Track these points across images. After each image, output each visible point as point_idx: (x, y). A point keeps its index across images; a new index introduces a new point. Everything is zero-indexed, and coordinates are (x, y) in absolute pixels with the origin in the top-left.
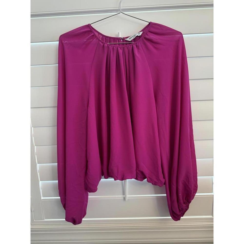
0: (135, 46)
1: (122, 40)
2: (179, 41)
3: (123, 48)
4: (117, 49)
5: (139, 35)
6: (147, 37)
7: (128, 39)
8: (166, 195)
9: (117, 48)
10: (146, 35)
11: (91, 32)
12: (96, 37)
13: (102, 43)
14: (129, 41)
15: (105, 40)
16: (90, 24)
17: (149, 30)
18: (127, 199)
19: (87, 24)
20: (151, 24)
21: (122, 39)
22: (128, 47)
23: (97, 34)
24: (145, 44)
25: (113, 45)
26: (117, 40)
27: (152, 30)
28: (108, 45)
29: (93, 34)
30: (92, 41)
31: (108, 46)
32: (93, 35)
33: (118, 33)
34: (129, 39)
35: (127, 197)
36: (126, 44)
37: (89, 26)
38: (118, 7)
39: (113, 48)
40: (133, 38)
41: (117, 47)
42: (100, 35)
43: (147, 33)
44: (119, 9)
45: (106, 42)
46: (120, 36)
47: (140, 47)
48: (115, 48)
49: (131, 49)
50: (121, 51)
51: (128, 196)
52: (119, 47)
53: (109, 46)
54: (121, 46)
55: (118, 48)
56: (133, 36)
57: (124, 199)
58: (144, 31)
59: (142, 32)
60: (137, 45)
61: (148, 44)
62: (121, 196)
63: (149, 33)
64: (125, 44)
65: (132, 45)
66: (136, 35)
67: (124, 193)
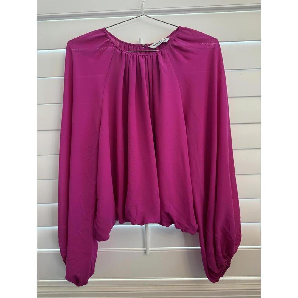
0: (160, 54)
1: (144, 48)
2: (214, 49)
3: (145, 56)
4: (137, 58)
5: (165, 42)
6: (176, 44)
7: (151, 47)
8: (200, 247)
9: (139, 57)
10: (174, 42)
11: (107, 37)
12: (112, 43)
13: (120, 50)
14: (153, 49)
15: (123, 47)
16: (106, 27)
17: (178, 36)
18: (148, 253)
19: (102, 28)
20: (179, 28)
21: (144, 46)
22: (151, 56)
23: (113, 40)
24: (172, 52)
25: (134, 53)
26: (138, 48)
27: (182, 35)
28: (127, 52)
29: (108, 40)
31: (127, 54)
33: (140, 39)
34: (153, 46)
35: (150, 250)
36: (150, 52)
37: (104, 30)
38: (140, 8)
39: (133, 57)
40: (158, 45)
41: (138, 56)
42: (117, 42)
43: (176, 40)
44: (141, 11)
45: (124, 49)
46: (143, 42)
47: (167, 56)
48: (135, 56)
49: (155, 58)
50: (142, 61)
51: (150, 248)
52: (141, 56)
53: (128, 55)
54: (143, 54)
55: (140, 57)
56: (158, 43)
57: (145, 252)
58: (171, 37)
59: (169, 38)
60: (163, 53)
61: (176, 52)
62: (141, 249)
63: (177, 40)
64: (148, 53)
65: (157, 53)
66: (161, 41)
67: (145, 245)
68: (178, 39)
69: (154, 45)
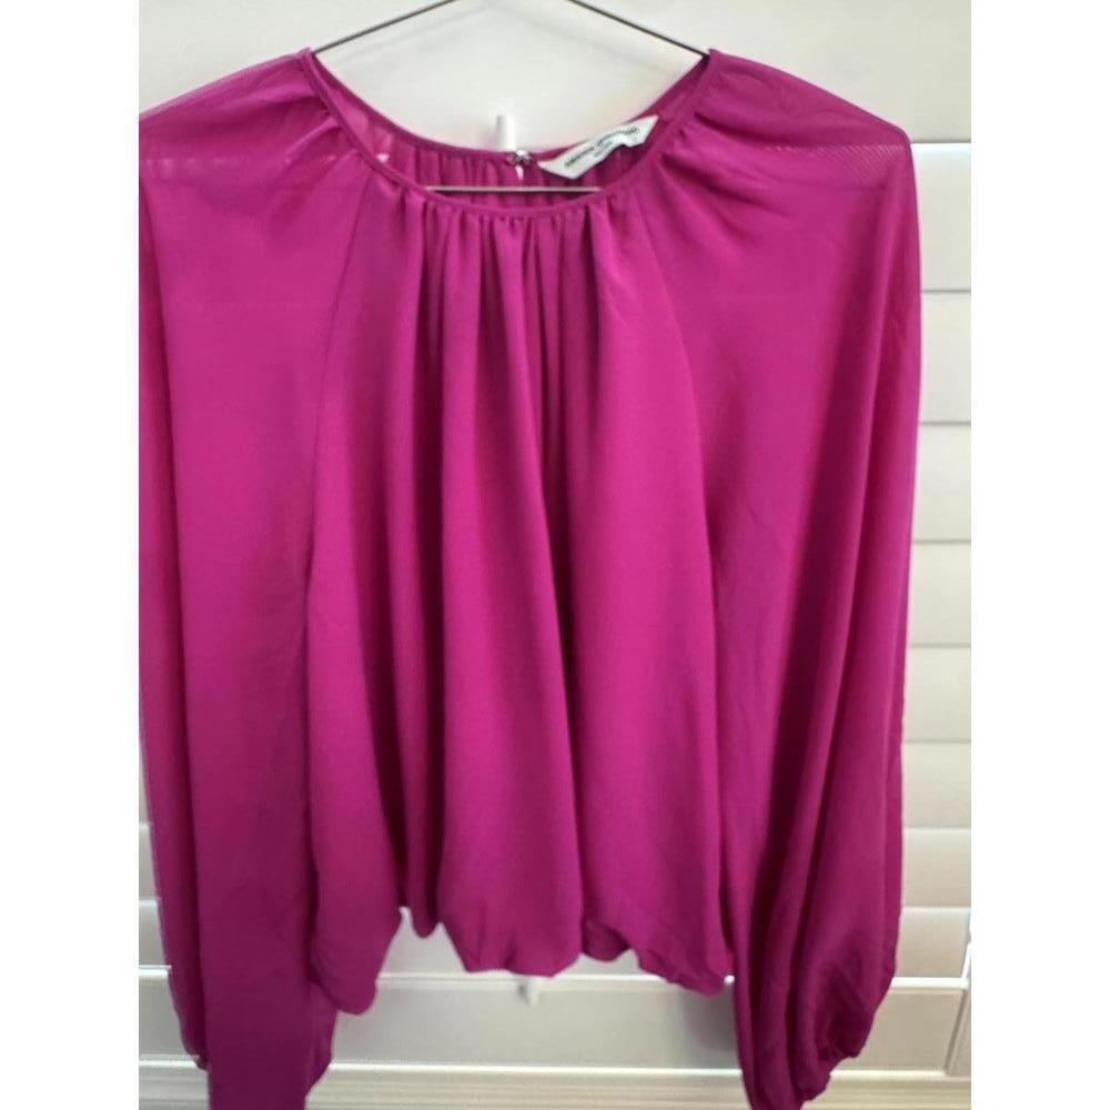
0: (601, 215)
1: (519, 170)
2: (883, 187)
3: (526, 221)
4: (486, 228)
5: (629, 141)
6: (681, 152)
7: (557, 167)
9: (491, 224)
10: (677, 143)
11: (323, 106)
12: (352, 141)
13: (395, 184)
14: (567, 181)
15: (411, 162)
16: (313, 49)
17: (701, 110)
19: (293, 49)
20: (710, 64)
21: (522, 162)
22: (558, 219)
23: (356, 120)
24: (666, 202)
25: (465, 202)
26: (491, 169)
27: (721, 105)
28: (428, 196)
29: (331, 122)
30: (334, 163)
31: (431, 204)
32: (333, 132)
33: (499, 120)
34: (568, 165)
36: (549, 195)
37: (304, 66)
39: (463, 224)
40: (591, 160)
41: (486, 219)
42: (381, 132)
43: (686, 130)
45: (419, 180)
46: (514, 141)
47: (637, 223)
48: (473, 221)
49: (575, 232)
50: (510, 247)
52: (503, 219)
53: (435, 211)
54: (515, 210)
55: (498, 225)
56: (592, 149)
58: (666, 114)
59: (651, 121)
60: (619, 205)
61: (690, 203)
63: (697, 131)
64: (540, 199)
65: (587, 208)
66: (611, 139)
68: (697, 125)
69: (573, 161)
